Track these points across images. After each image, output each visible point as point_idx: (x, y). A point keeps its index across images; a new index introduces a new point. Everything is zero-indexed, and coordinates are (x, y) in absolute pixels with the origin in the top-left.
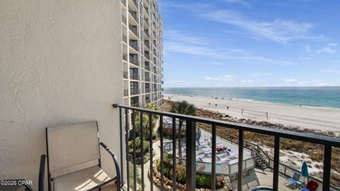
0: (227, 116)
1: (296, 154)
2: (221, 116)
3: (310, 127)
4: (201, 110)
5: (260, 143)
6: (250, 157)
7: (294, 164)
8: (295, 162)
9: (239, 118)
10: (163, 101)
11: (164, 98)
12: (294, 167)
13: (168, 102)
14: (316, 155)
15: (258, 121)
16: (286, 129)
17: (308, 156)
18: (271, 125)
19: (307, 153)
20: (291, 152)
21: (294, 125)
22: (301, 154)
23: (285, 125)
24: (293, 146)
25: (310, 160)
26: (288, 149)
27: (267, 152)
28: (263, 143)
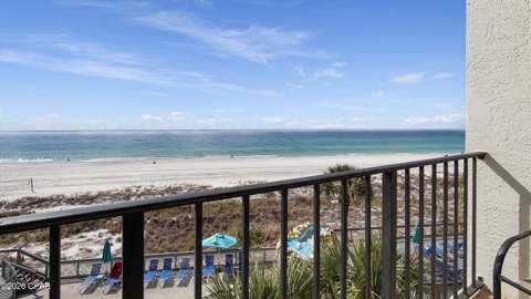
1: (90, 235)
5: (21, 243)
7: (90, 251)
8: (90, 248)
12: (90, 256)
14: (116, 225)
16: (71, 201)
17: (106, 230)
18: (41, 202)
19: (105, 228)
20: (84, 234)
21: (82, 190)
22: (97, 233)
23: (68, 195)
25: (110, 235)
27: (39, 253)
28: (27, 241)
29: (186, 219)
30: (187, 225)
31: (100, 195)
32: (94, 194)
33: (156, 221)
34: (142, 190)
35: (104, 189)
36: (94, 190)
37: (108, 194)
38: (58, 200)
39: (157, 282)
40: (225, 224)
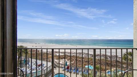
2: (39, 51)
24: (63, 58)
34: (74, 52)
40: (92, 64)
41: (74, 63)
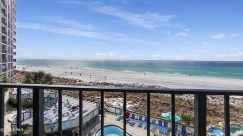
0: (80, 81)
1: (120, 99)
2: (76, 81)
3: (126, 82)
4: (58, 78)
6: (96, 107)
8: (120, 104)
9: (88, 81)
10: (16, 72)
11: (17, 69)
12: (120, 107)
13: (22, 72)
15: (101, 82)
16: (115, 85)
18: (107, 84)
21: (119, 82)
23: (115, 83)
24: (119, 95)
26: (117, 97)
29: (156, 101)
30: (156, 104)
31: (124, 84)
32: (122, 84)
33: (143, 100)
34: (139, 85)
35: (126, 83)
36: (123, 83)
37: (127, 85)
38: (112, 84)
39: (142, 126)
41: (139, 106)
